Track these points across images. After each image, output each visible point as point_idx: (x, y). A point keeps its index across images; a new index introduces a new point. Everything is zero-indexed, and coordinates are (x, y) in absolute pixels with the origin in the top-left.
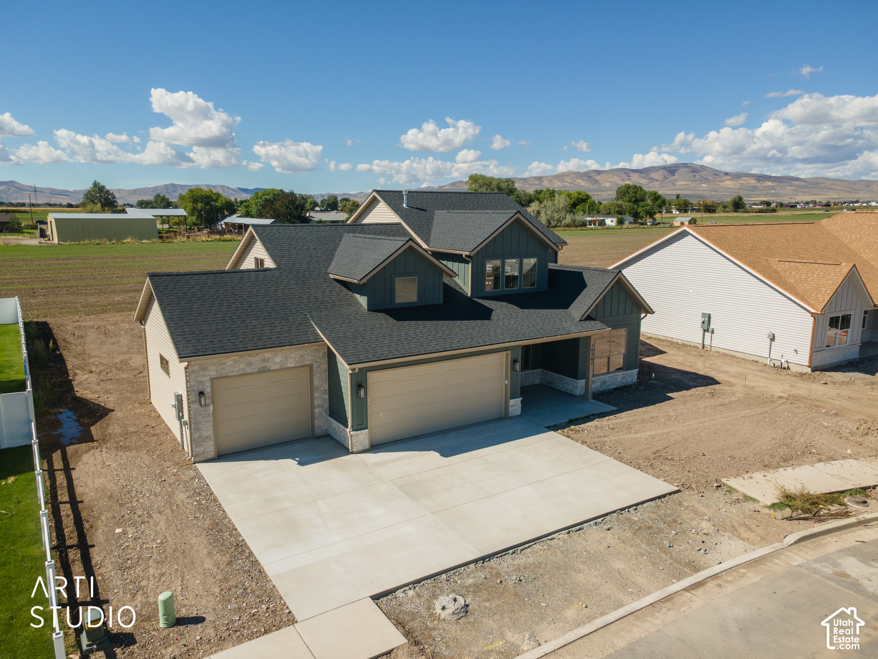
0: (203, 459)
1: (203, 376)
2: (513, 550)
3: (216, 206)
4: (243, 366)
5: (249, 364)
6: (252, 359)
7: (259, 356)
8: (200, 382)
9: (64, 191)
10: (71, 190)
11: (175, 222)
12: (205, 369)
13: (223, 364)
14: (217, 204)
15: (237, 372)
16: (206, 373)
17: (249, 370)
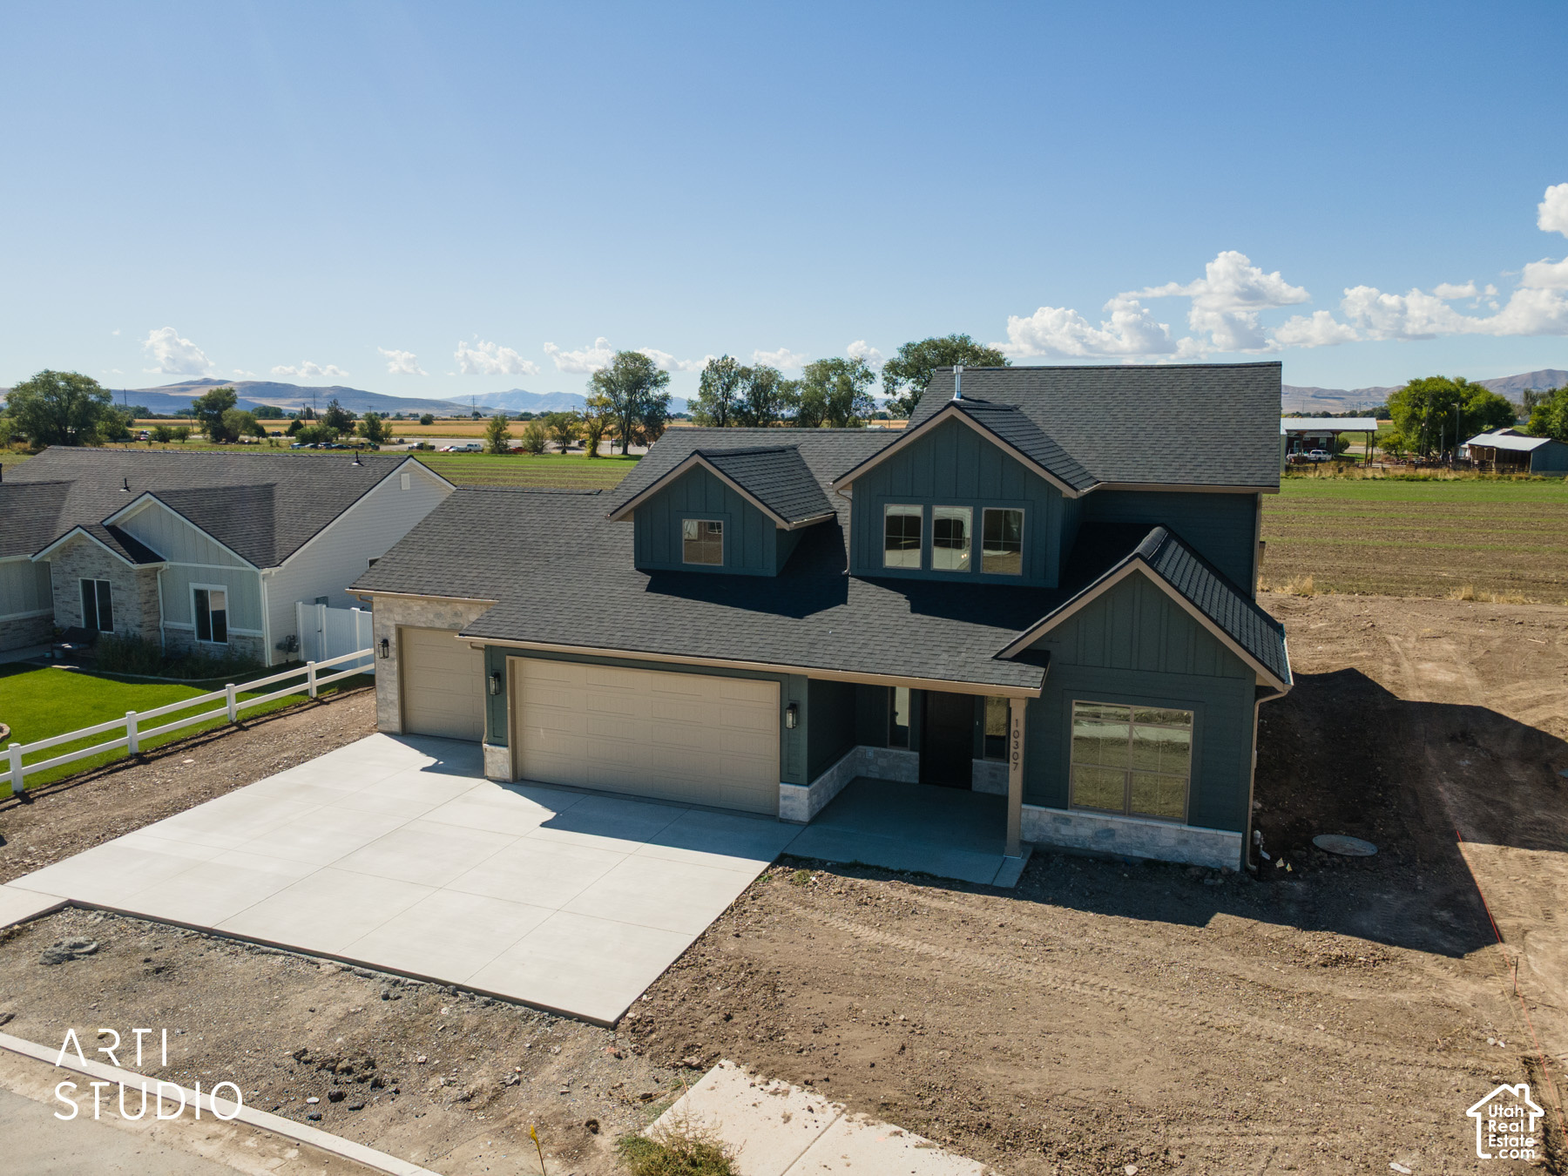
0: (386, 729)
1: (388, 619)
2: (252, 945)
3: (1462, 412)
4: (431, 616)
5: (438, 615)
6: (441, 609)
7: (449, 607)
8: (384, 626)
9: (1337, 392)
10: (1349, 389)
11: (1388, 443)
12: (391, 611)
13: (409, 608)
14: (1465, 408)
15: (424, 622)
16: (391, 616)
17: (438, 624)
